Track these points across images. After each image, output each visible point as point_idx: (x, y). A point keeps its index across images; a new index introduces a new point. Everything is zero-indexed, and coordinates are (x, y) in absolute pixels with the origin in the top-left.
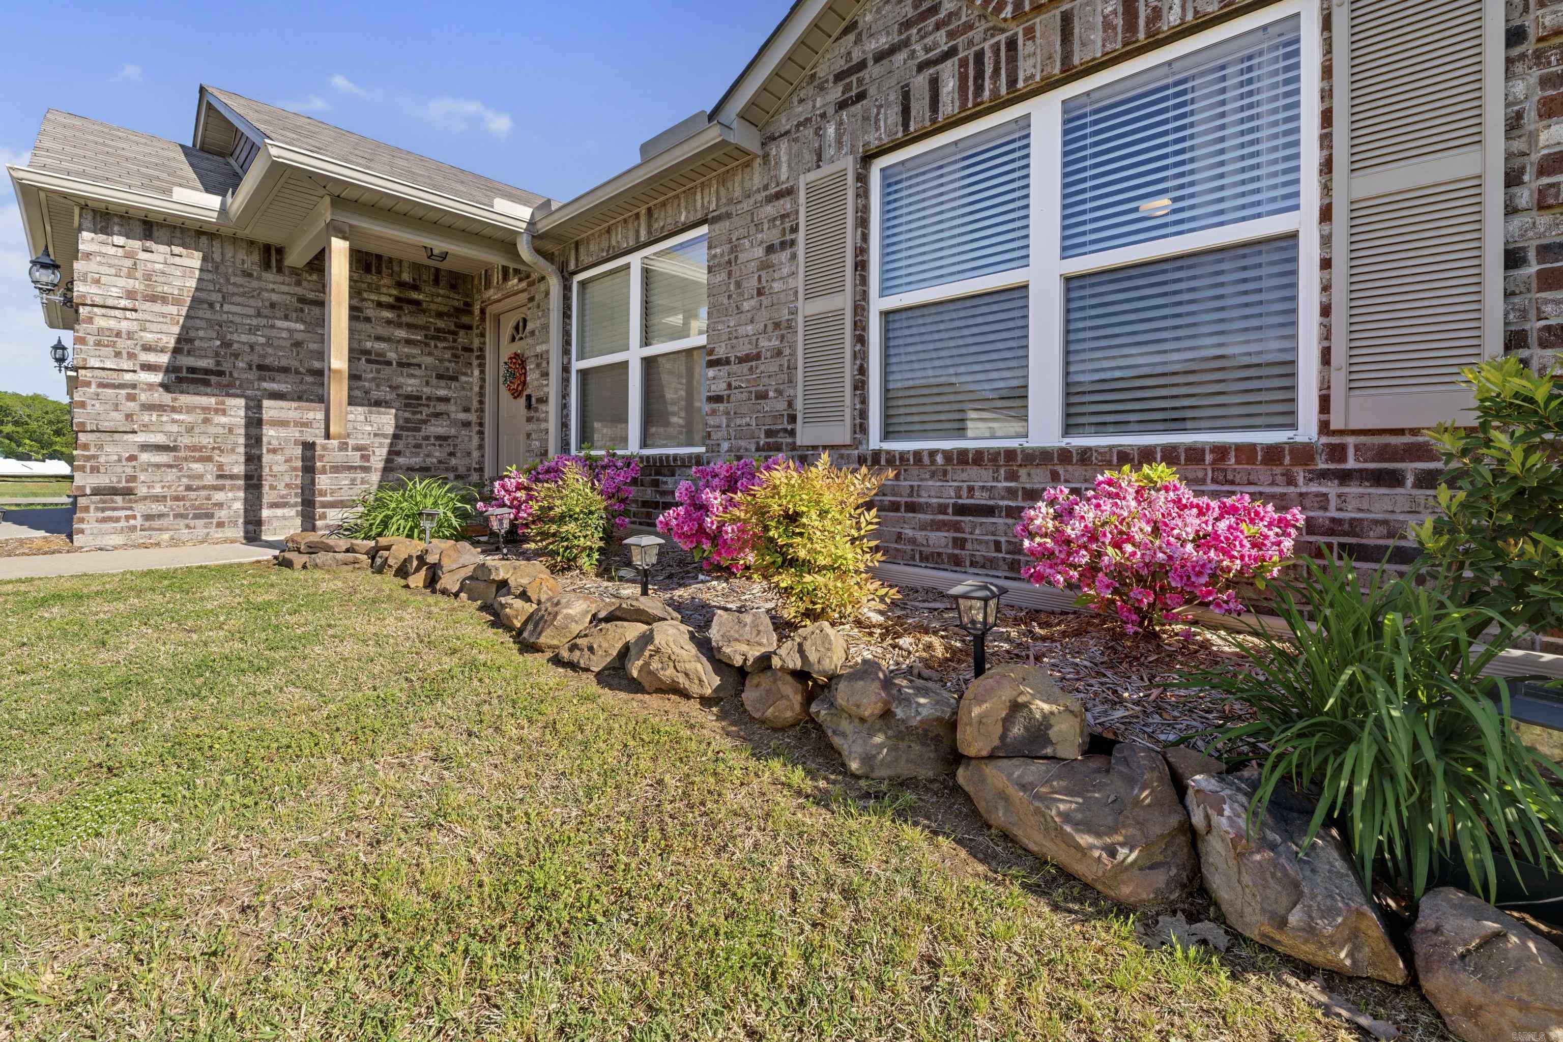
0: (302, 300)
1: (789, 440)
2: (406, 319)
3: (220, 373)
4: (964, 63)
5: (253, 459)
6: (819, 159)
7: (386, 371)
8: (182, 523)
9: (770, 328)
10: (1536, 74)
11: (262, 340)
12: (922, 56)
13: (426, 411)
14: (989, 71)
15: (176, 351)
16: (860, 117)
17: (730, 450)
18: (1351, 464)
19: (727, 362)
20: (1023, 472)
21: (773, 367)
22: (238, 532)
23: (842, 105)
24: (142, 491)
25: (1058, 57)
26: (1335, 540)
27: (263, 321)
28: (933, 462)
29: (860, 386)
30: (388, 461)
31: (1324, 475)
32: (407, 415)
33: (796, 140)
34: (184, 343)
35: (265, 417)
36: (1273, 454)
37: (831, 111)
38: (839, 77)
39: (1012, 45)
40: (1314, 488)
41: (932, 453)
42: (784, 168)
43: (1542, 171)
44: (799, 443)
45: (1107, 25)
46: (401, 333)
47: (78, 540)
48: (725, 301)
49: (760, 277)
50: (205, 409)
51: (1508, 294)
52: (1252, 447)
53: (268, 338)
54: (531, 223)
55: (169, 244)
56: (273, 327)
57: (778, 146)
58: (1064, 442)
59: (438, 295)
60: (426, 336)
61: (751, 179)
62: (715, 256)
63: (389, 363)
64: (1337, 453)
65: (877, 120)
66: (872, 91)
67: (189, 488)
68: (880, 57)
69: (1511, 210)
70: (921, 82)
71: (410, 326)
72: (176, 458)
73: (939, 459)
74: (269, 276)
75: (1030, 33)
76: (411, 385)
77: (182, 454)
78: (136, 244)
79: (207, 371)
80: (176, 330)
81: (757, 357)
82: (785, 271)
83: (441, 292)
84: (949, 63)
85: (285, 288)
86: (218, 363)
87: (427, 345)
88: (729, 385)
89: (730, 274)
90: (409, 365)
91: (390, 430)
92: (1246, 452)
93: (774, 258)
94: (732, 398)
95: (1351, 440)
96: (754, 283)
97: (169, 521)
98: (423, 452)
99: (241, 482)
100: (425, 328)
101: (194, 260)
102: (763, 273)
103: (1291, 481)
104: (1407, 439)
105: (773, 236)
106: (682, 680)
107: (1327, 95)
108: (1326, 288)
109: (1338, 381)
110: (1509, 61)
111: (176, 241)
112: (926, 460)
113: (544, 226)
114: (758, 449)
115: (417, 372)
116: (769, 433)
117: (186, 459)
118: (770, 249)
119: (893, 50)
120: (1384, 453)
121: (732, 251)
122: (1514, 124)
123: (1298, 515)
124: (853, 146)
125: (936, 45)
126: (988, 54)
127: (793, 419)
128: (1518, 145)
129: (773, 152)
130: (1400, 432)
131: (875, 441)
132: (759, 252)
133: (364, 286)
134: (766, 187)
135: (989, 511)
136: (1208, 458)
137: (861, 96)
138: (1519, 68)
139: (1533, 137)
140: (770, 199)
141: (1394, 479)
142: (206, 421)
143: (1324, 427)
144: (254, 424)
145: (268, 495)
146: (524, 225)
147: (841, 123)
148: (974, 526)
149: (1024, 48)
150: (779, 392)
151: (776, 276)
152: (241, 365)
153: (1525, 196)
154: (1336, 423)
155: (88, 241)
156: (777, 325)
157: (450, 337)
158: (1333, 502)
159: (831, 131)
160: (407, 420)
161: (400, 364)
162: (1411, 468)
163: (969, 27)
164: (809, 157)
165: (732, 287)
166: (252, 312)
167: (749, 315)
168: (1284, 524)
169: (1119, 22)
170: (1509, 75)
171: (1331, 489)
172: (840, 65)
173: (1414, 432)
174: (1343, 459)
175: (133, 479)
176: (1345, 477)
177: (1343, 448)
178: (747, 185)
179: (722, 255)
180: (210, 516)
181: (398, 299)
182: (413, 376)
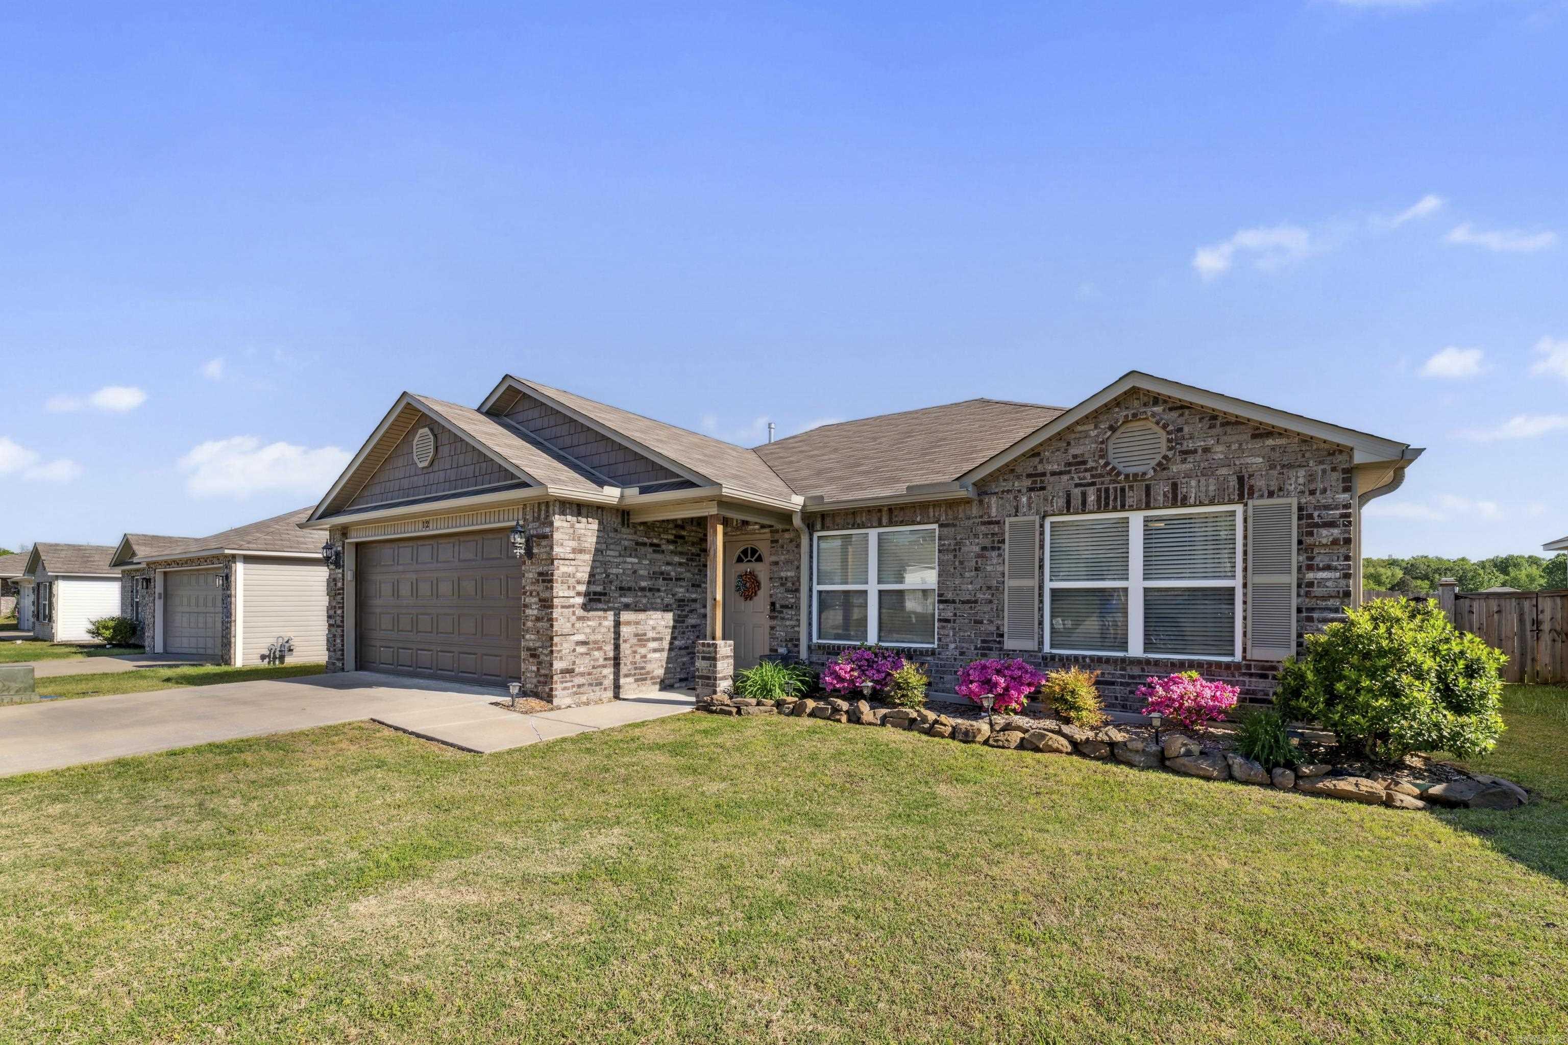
0: (637, 544)
1: (998, 646)
2: (679, 549)
3: (605, 594)
4: (1099, 490)
5: (617, 647)
6: (1017, 511)
7: (671, 584)
8: (591, 688)
9: (984, 589)
10: (1305, 555)
11: (621, 571)
12: (1077, 481)
13: (687, 609)
14: (1112, 498)
15: (589, 583)
16: (1042, 498)
17: (956, 648)
18: (1253, 671)
19: (954, 602)
20: (1128, 668)
21: (986, 608)
22: (610, 694)
23: (1031, 489)
24: (577, 670)
25: (1144, 501)
26: (1248, 696)
27: (621, 559)
28: (1084, 661)
29: (1041, 623)
30: (671, 643)
31: (1244, 674)
32: (679, 612)
33: (1002, 498)
34: (592, 575)
35: (621, 619)
36: (1228, 666)
37: (1024, 490)
38: (1029, 476)
39: (1123, 490)
40: (1241, 679)
41: (1084, 657)
42: (994, 510)
43: (1306, 586)
44: (1005, 647)
45: (1165, 495)
46: (677, 559)
47: (556, 702)
48: (952, 570)
49: (977, 562)
50: (599, 617)
51: (1298, 621)
52: (1221, 662)
53: (624, 570)
54: (804, 506)
55: (587, 517)
56: (625, 562)
57: (989, 498)
58: (1145, 655)
59: (692, 531)
60: (687, 559)
61: (971, 510)
62: (944, 545)
63: (671, 579)
64: (1248, 667)
65: (1052, 502)
66: (1049, 488)
67: (594, 667)
68: (1053, 474)
69: (1299, 595)
70: (1077, 492)
71: (681, 553)
72: (589, 649)
73: (1088, 660)
74: (624, 530)
75: (1131, 488)
76: (681, 592)
77: (591, 646)
78: (575, 519)
79: (600, 594)
80: (588, 569)
81: (976, 602)
82: (995, 561)
83: (694, 528)
84: (1092, 488)
85: (630, 537)
86: (604, 588)
87: (688, 565)
88: (955, 615)
89: (955, 556)
90: (680, 579)
91: (671, 623)
92: (1219, 664)
93: (987, 554)
94: (957, 621)
95: (1253, 663)
96: (973, 564)
97: (585, 688)
98: (686, 636)
99: (612, 662)
100: (687, 554)
101: (594, 525)
102: (979, 560)
103: (1234, 676)
104: (1269, 664)
105: (987, 542)
106: (1060, 747)
107: (1245, 545)
108: (1245, 611)
109: (1249, 643)
110: (1298, 550)
111: (590, 515)
112: (1081, 660)
113: (812, 508)
114: (976, 649)
115: (684, 584)
116: (983, 641)
117: (592, 649)
118: (984, 548)
119: (1061, 473)
120: (1263, 668)
121: (956, 544)
122: (1299, 569)
123: (1237, 689)
124: (1037, 511)
125: (1085, 478)
126: (1111, 491)
127: (1002, 636)
128: (1301, 576)
129: (987, 500)
130: (1267, 661)
131: (1047, 649)
132: (977, 549)
133: (661, 530)
134: (981, 517)
135: (1113, 683)
136: (1205, 666)
137: (1043, 489)
138: (1301, 552)
139: (1304, 574)
140: (984, 523)
141: (1264, 676)
142: (600, 624)
143: (1244, 658)
144: (617, 624)
145: (624, 670)
146: (800, 507)
147: (1030, 498)
148: (1105, 689)
149: (1129, 493)
150: (991, 622)
151: (988, 563)
152: (613, 588)
153: (1302, 592)
154: (1248, 657)
155: (558, 521)
156: (989, 588)
157: (698, 558)
158: (1247, 683)
159: (1024, 499)
160: (679, 616)
161: (677, 579)
162: (1271, 673)
163: (1101, 476)
164: (1010, 509)
165: (957, 563)
166: (617, 554)
167: (970, 580)
168: (1234, 692)
169: (1170, 496)
170: (1298, 554)
171: (1247, 679)
172: (1030, 470)
173: (1272, 662)
174: (1250, 669)
175: (574, 663)
176: (1251, 675)
177: (1250, 665)
178: (968, 513)
179: (950, 545)
180: (601, 684)
181: (676, 536)
182: (681, 586)
